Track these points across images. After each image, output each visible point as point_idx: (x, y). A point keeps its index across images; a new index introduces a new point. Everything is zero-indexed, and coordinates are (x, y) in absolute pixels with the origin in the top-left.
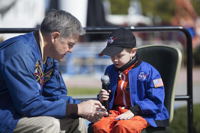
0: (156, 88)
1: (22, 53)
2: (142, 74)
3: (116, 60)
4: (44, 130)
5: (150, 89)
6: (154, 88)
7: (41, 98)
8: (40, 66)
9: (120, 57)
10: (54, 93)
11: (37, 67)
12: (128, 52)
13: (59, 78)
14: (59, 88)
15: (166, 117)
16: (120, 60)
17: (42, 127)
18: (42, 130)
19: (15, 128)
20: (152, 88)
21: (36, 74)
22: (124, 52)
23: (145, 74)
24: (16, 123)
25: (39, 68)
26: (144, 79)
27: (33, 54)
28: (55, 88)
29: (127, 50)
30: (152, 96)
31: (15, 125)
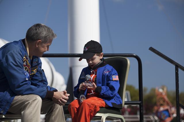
0: (114, 81)
1: (13, 51)
2: (106, 71)
3: (91, 62)
4: (30, 103)
5: (110, 81)
6: (112, 80)
7: (28, 82)
8: (27, 60)
9: (93, 59)
10: (38, 84)
11: (25, 61)
12: (98, 55)
13: (42, 73)
14: (41, 80)
15: (121, 103)
16: (93, 61)
17: (29, 101)
18: (29, 103)
19: (12, 102)
20: (110, 80)
21: (25, 66)
22: (96, 56)
23: (108, 71)
24: (13, 99)
25: (27, 62)
26: (107, 74)
27: (21, 51)
28: (38, 80)
29: (97, 54)
30: (110, 85)
31: (13, 100)
